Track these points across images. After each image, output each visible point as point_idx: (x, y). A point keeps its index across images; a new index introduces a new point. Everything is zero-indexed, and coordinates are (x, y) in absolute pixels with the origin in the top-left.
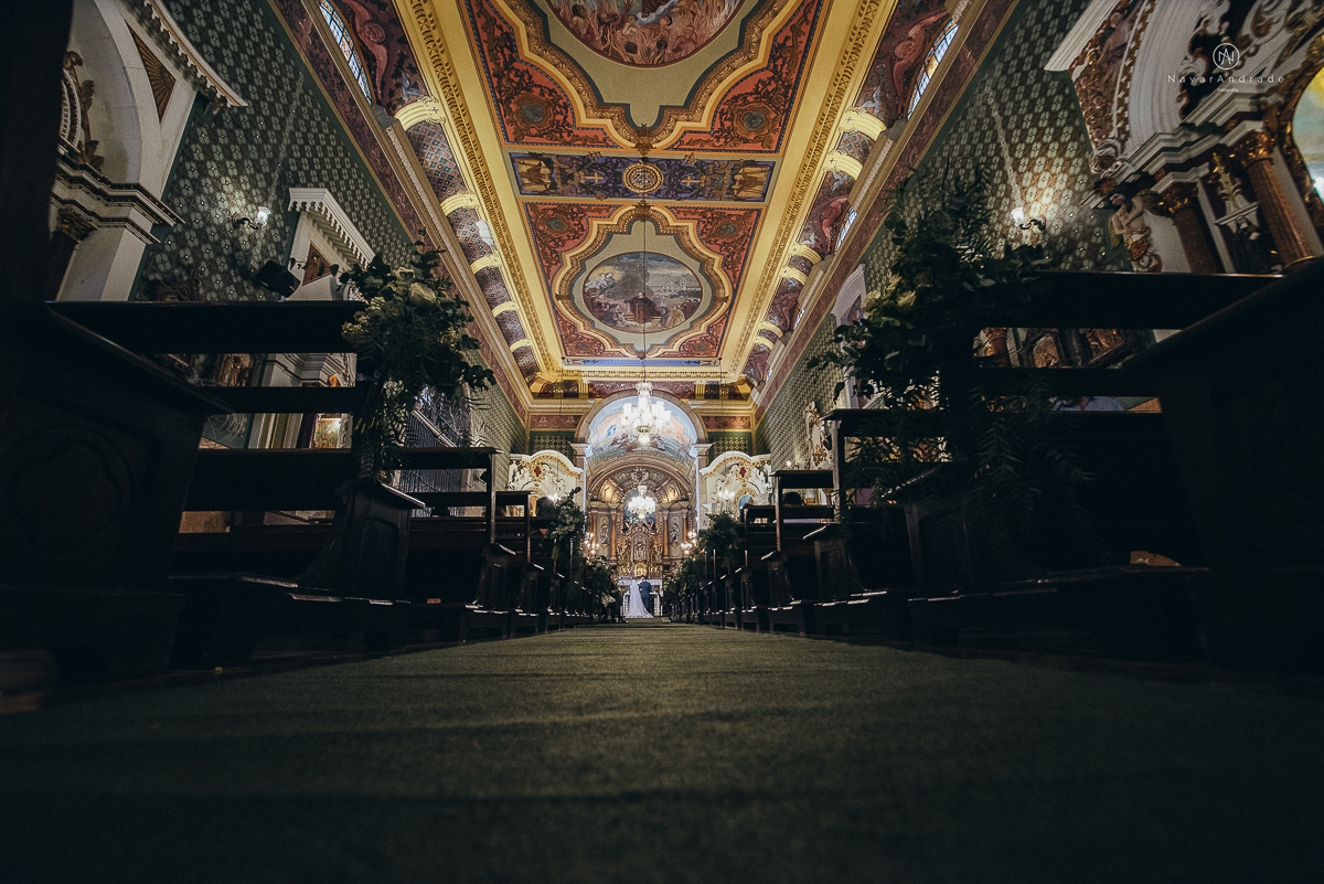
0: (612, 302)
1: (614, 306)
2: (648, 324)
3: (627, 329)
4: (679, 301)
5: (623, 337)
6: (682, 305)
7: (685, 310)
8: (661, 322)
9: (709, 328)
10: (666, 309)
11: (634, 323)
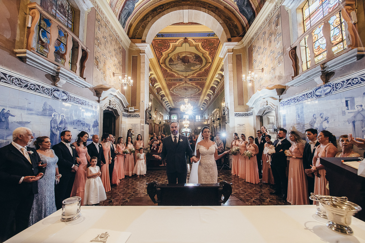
0: (195, 62)
1: (194, 61)
2: (183, 55)
3: (191, 53)
4: (175, 63)
5: (193, 50)
6: (174, 62)
7: (172, 60)
8: (179, 56)
9: (162, 55)
10: (178, 61)
11: (188, 56)
